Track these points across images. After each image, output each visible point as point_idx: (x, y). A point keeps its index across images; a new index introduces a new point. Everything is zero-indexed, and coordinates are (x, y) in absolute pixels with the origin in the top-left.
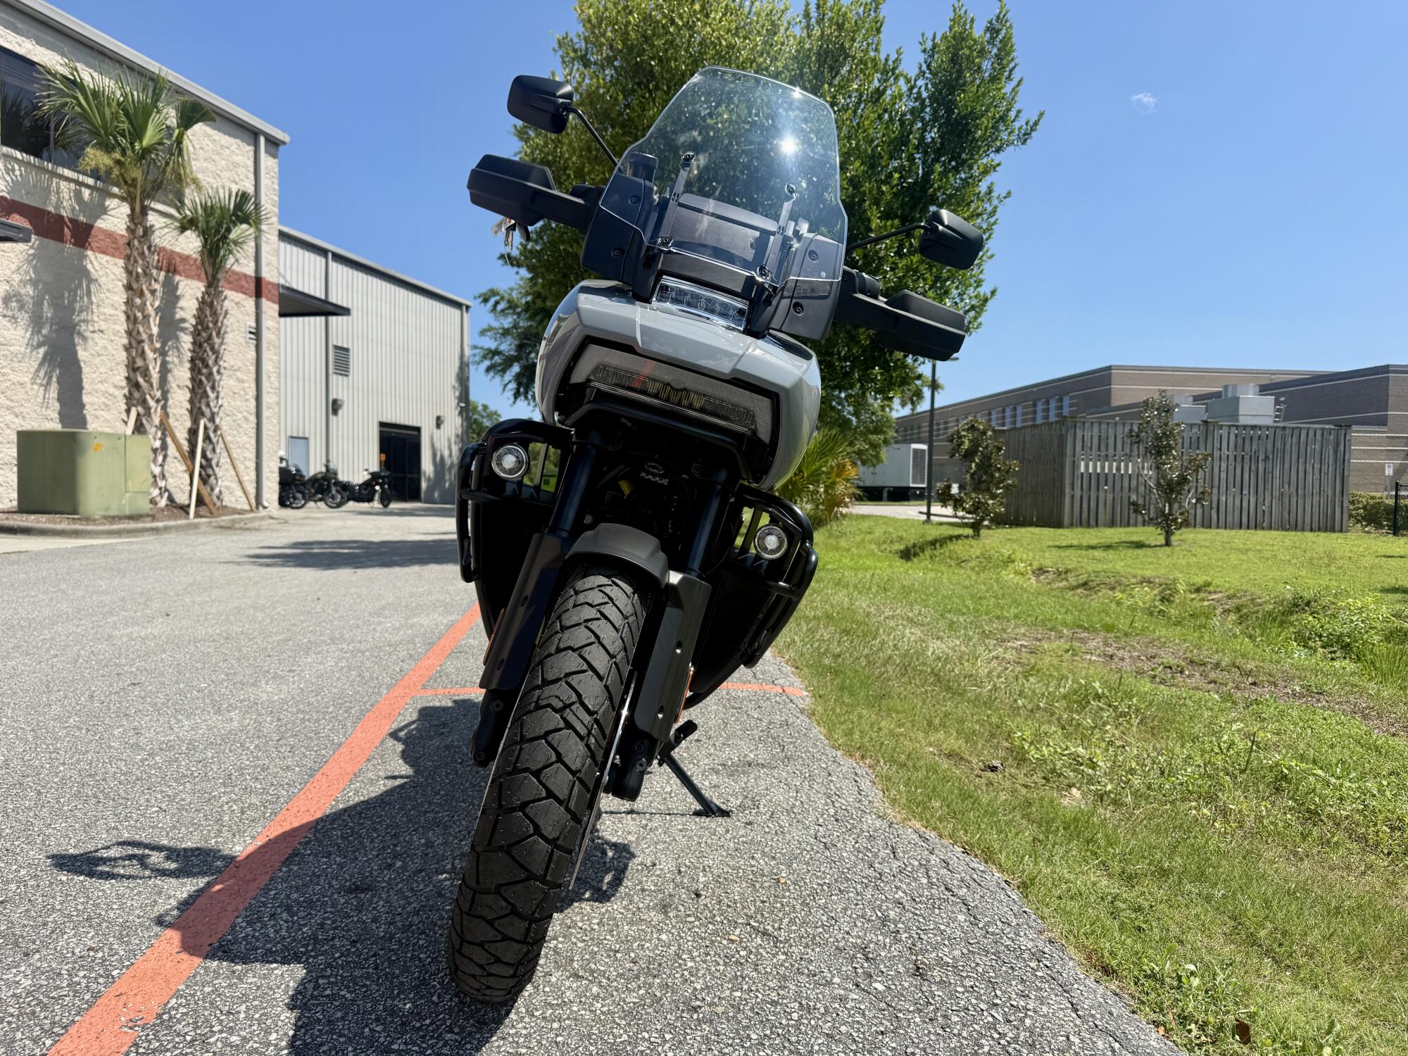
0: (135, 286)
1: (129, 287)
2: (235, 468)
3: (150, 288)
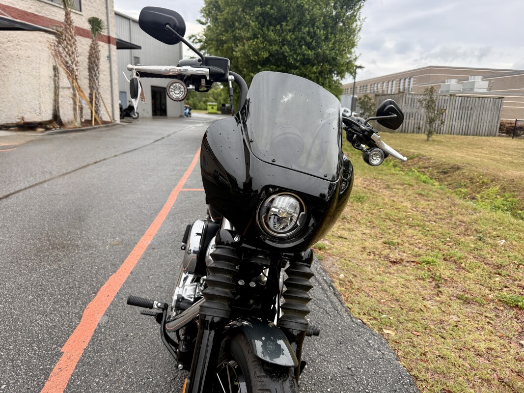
2: (105, 107)
3: (74, 43)
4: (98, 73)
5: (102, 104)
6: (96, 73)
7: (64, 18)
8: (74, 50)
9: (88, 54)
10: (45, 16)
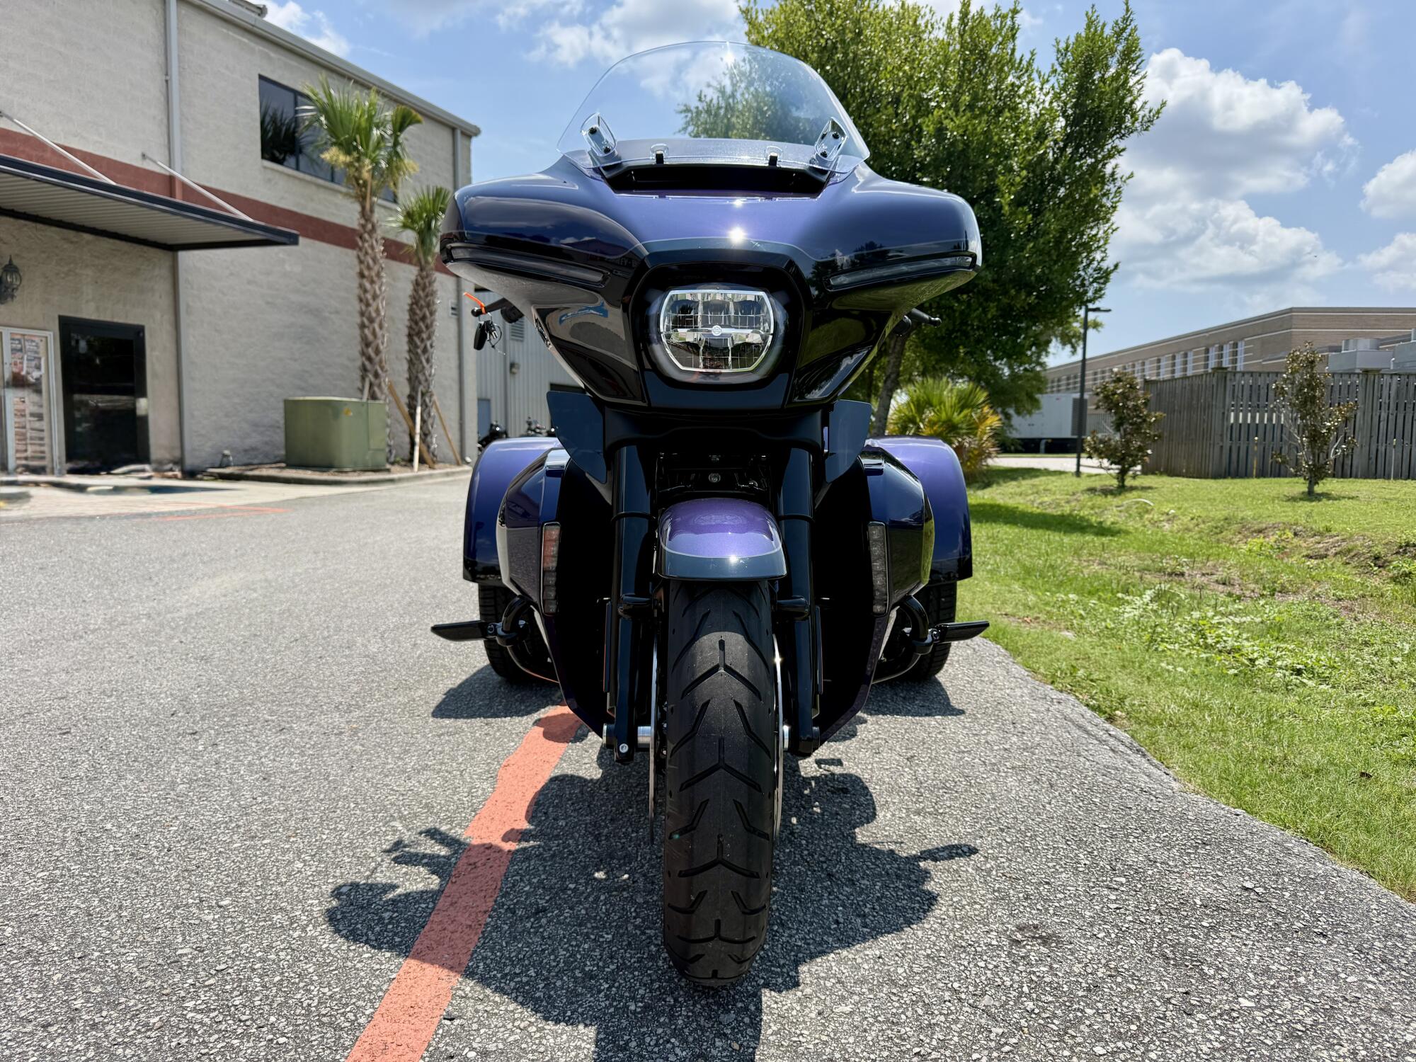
0: (366, 273)
1: (362, 275)
2: (445, 428)
3: (378, 275)
4: (431, 346)
5: (437, 421)
6: (425, 347)
7: (357, 216)
8: (378, 292)
9: (409, 301)
10: (315, 215)
